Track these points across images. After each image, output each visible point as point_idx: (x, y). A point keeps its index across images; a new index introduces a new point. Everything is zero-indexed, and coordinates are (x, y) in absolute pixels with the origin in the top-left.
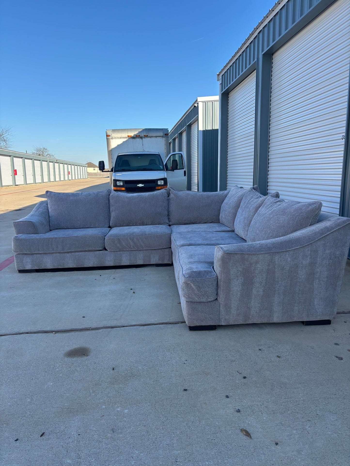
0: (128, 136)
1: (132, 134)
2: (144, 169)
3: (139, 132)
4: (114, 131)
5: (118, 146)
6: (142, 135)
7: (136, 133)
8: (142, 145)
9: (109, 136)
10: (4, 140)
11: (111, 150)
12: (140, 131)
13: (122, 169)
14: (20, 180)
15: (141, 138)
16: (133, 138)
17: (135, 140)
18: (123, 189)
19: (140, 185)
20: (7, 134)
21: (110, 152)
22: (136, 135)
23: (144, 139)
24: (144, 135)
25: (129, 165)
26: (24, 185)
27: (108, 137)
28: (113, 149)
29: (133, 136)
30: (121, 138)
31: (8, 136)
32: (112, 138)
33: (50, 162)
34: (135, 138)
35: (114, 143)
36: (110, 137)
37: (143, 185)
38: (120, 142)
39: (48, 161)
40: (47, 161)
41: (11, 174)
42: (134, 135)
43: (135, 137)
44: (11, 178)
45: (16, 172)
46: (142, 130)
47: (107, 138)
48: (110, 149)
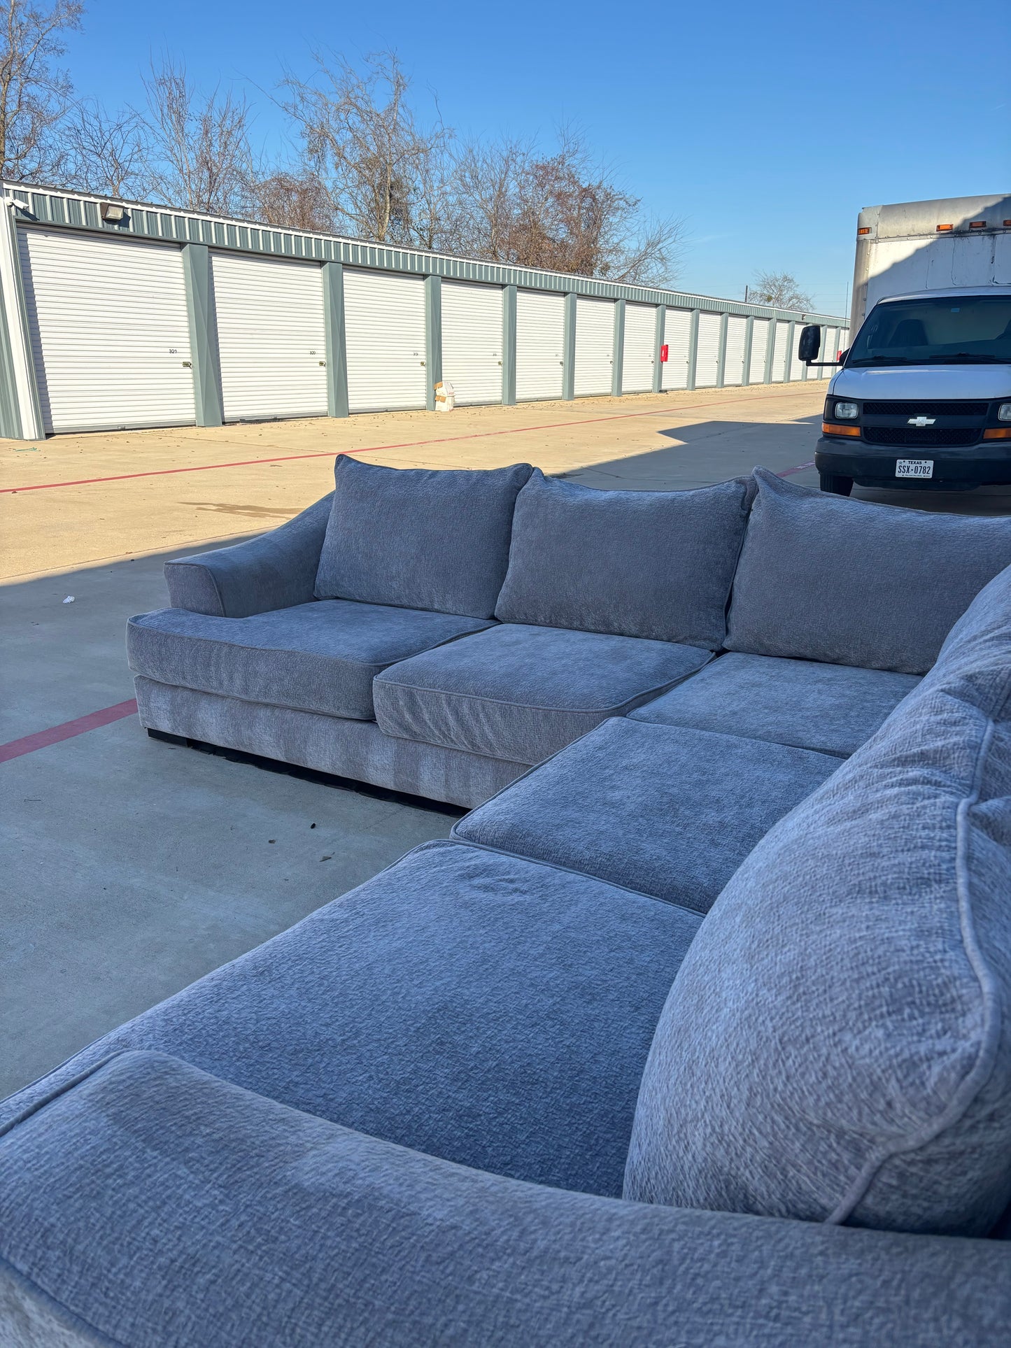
0: (939, 227)
1: (955, 219)
2: (960, 355)
3: (987, 209)
4: (889, 210)
5: (896, 266)
6: (998, 221)
7: (972, 212)
8: (989, 259)
9: (868, 230)
10: (663, 259)
11: (866, 284)
12: (990, 203)
13: (875, 358)
14: (675, 375)
15: (992, 232)
16: (958, 233)
17: (966, 240)
18: (855, 431)
19: (921, 421)
20: (671, 240)
21: (861, 291)
22: (971, 224)
23: (999, 238)
24: (1005, 222)
25: (924, 341)
26: (687, 392)
27: (863, 237)
28: (873, 279)
29: (958, 228)
30: (909, 236)
31: (674, 246)
32: (877, 240)
33: (779, 320)
34: (965, 232)
35: (882, 257)
36: (867, 236)
37: (932, 421)
38: (903, 250)
39: (774, 320)
40: (769, 319)
41: (652, 358)
42: (965, 221)
43: (967, 229)
44: (650, 370)
45: (666, 354)
46: (1000, 200)
47: (858, 241)
48: (864, 279)
